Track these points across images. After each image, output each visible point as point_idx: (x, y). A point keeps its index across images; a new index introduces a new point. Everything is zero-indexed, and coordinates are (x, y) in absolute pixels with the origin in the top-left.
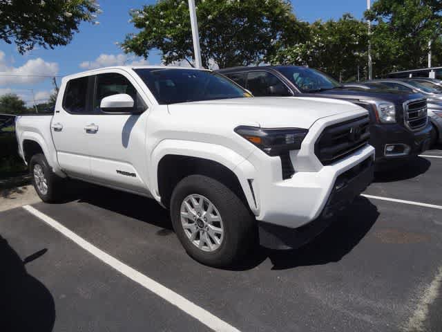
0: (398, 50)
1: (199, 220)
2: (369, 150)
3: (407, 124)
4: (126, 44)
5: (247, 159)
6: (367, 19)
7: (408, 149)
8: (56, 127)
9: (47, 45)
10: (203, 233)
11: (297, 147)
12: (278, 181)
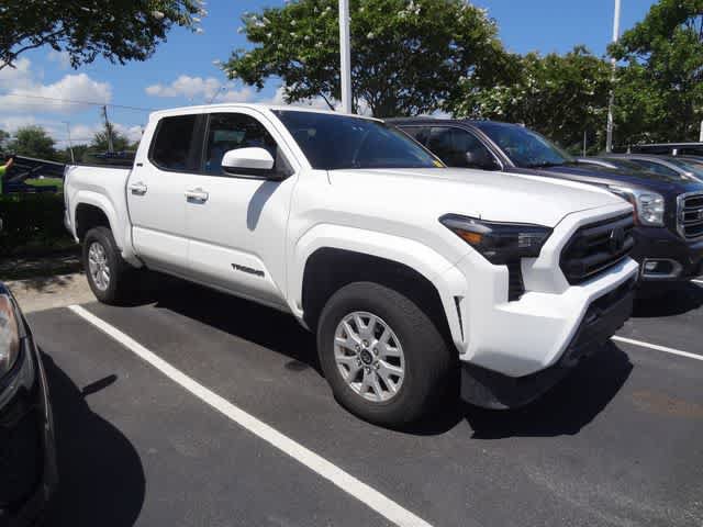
0: (657, 109)
1: (365, 353)
2: (630, 266)
3: (680, 229)
4: (231, 65)
5: (455, 265)
6: (612, 57)
7: (678, 269)
8: (135, 187)
9: (115, 57)
10: (370, 372)
11: (534, 253)
12: (500, 302)
